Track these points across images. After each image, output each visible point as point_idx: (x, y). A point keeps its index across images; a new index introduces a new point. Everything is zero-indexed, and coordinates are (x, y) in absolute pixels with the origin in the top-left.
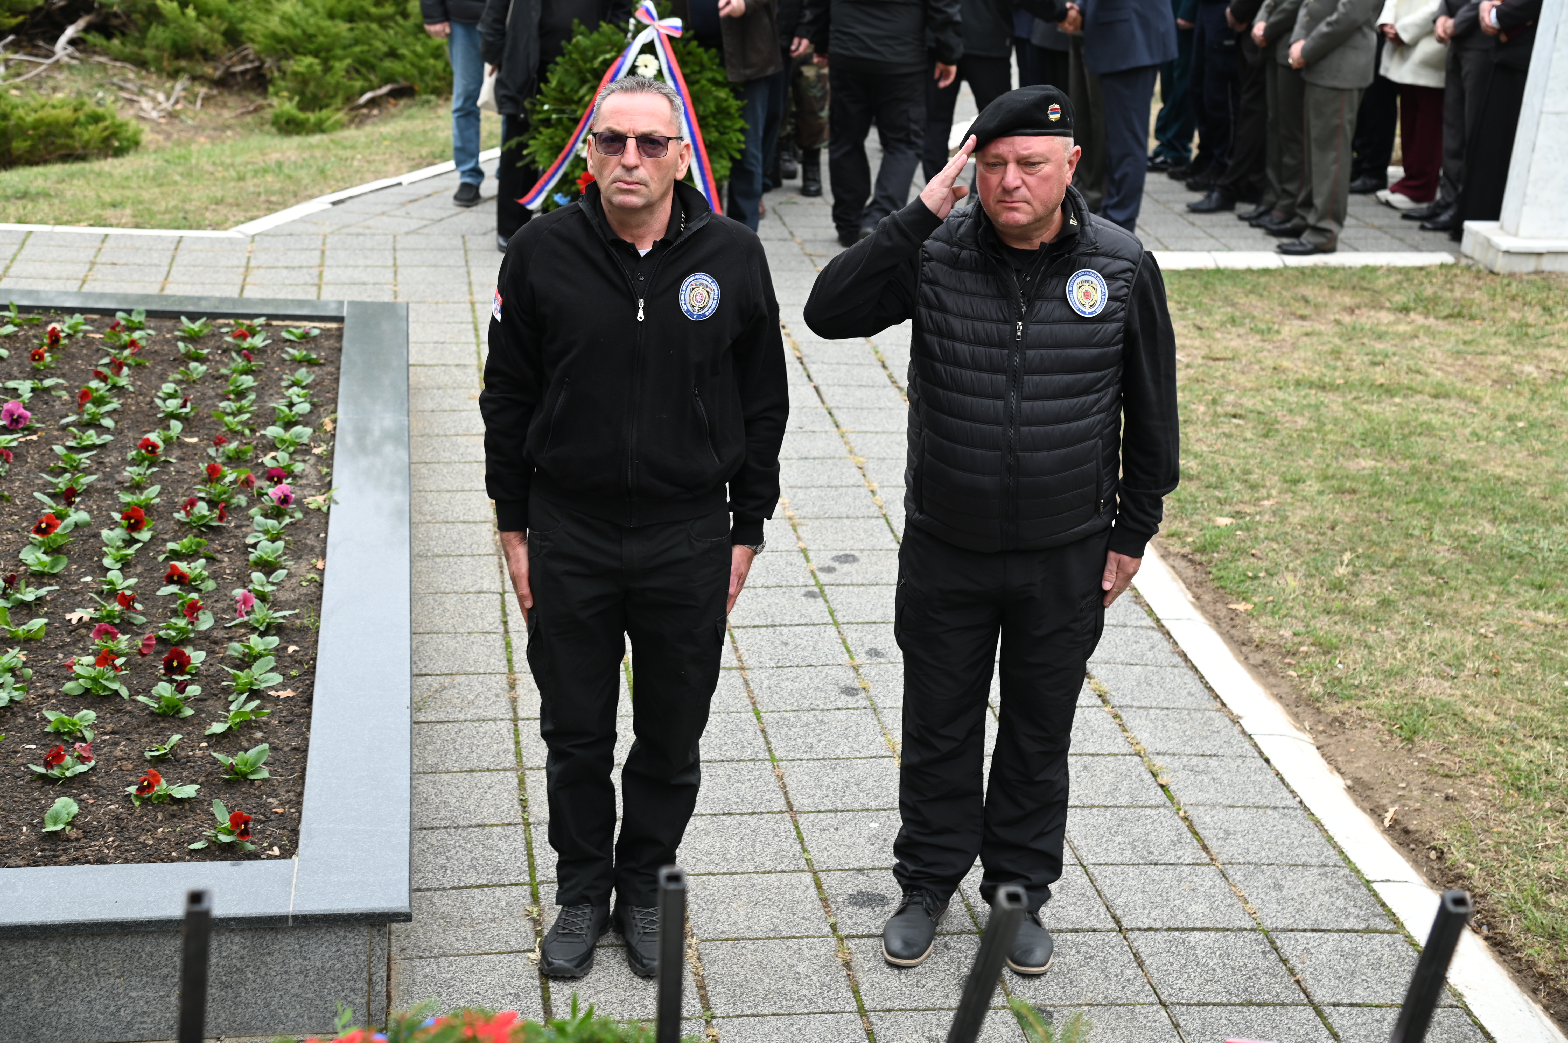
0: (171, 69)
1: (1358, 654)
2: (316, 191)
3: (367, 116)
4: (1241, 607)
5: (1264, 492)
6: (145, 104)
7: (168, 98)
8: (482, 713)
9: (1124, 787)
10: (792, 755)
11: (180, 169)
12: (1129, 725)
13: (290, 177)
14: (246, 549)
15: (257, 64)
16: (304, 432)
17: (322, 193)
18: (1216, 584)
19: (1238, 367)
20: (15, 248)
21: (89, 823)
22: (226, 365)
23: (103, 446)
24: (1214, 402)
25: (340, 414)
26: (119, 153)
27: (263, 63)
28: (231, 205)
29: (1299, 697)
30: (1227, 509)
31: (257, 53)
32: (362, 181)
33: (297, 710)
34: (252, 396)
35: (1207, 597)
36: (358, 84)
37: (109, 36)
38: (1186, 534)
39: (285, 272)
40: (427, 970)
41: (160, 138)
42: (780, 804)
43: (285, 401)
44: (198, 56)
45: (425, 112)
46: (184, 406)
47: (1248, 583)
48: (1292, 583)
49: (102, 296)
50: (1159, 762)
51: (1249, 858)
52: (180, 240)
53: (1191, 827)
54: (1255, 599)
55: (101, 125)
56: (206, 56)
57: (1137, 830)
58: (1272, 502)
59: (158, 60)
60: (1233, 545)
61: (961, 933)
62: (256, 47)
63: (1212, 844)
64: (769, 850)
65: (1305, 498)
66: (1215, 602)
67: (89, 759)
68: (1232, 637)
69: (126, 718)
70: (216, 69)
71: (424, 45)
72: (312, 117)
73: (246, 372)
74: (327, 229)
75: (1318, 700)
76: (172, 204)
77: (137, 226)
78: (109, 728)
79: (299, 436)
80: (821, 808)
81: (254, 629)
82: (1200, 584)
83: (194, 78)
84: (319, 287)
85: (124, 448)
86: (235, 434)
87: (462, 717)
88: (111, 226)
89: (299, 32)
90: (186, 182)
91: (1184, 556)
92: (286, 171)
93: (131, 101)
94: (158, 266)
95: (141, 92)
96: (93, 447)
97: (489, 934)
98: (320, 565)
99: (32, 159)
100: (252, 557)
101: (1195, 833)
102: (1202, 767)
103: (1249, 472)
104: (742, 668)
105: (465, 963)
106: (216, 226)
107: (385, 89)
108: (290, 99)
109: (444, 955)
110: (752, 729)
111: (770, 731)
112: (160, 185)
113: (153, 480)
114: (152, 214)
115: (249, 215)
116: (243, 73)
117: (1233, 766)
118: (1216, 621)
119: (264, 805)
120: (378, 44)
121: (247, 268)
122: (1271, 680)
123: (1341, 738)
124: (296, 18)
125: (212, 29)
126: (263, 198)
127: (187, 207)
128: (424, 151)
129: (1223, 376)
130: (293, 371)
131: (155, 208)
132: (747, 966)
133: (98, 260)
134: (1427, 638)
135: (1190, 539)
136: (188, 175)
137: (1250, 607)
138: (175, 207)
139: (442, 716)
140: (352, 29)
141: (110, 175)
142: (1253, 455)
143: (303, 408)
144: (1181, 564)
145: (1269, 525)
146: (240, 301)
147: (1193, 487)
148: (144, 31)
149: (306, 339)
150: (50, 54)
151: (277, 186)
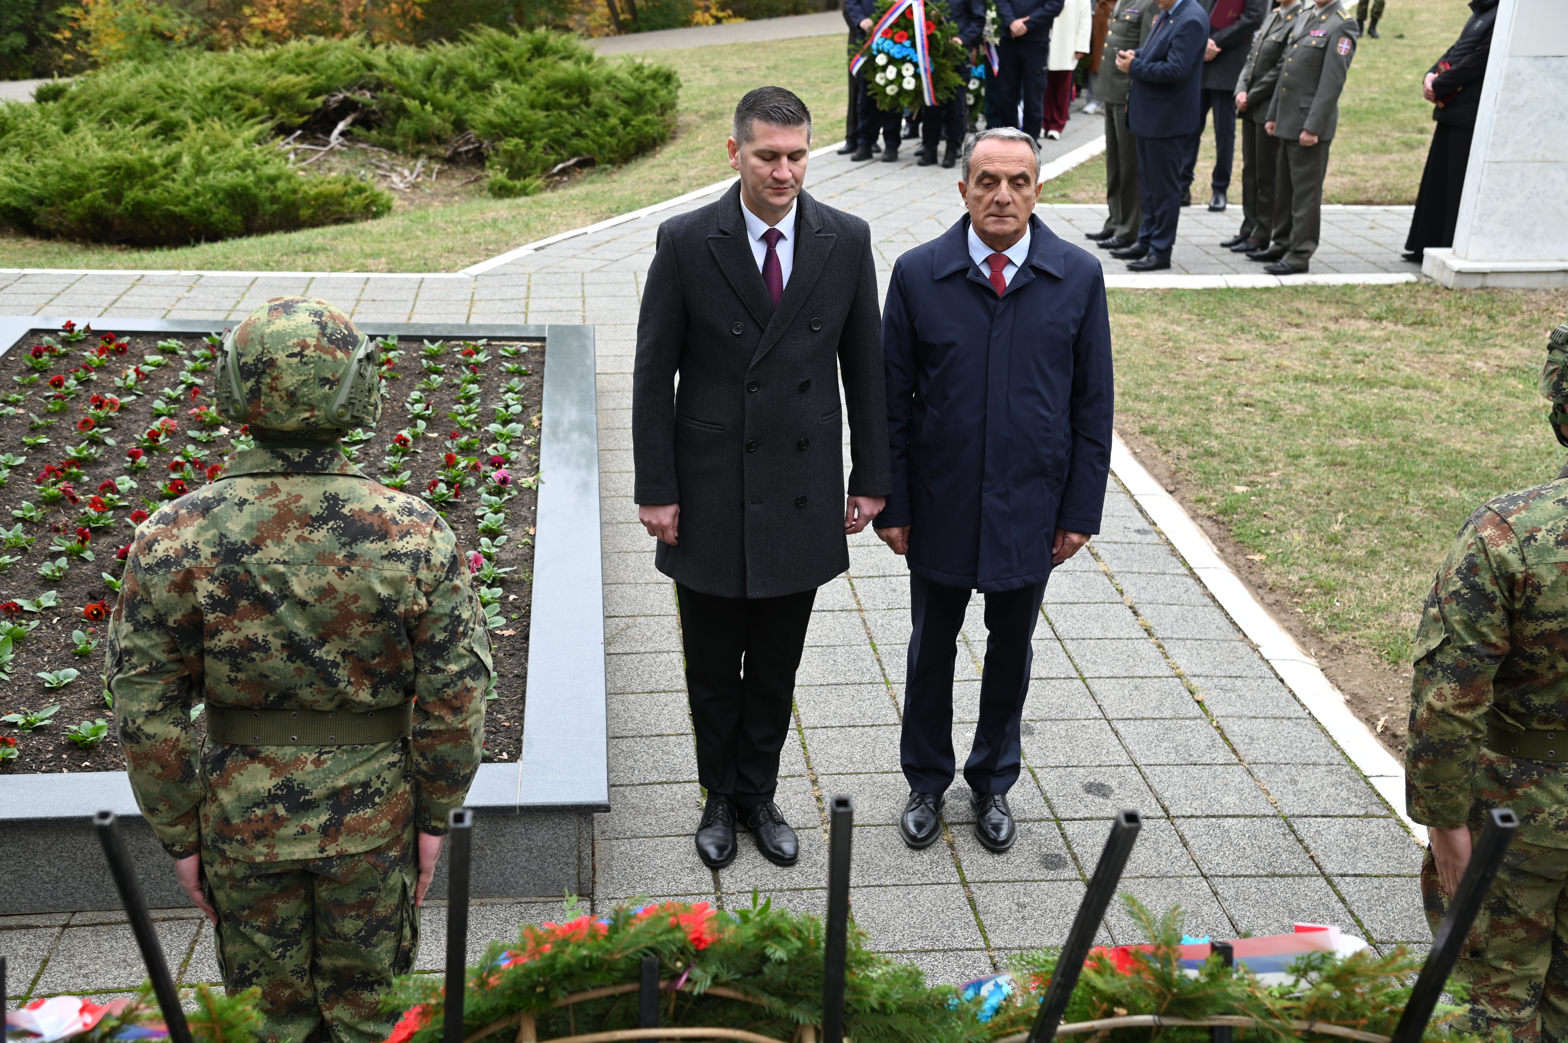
0: (414, 151)
1: (1353, 594)
2: (522, 240)
3: (559, 182)
4: (1257, 557)
5: (1272, 465)
6: (395, 178)
7: (412, 173)
8: (658, 647)
9: (1168, 703)
11: (421, 227)
12: (1170, 653)
13: (502, 230)
14: (476, 519)
15: (477, 145)
16: (517, 428)
17: (527, 242)
18: (1236, 539)
19: (1248, 366)
22: (458, 376)
23: (367, 441)
24: (1230, 394)
25: (544, 413)
26: (376, 216)
27: (481, 144)
28: (459, 253)
29: (1306, 629)
30: (1243, 479)
31: (477, 136)
32: (557, 232)
33: (517, 646)
34: (478, 401)
35: (1229, 550)
36: (553, 158)
38: (1211, 500)
39: (500, 304)
40: (623, 848)
41: (406, 203)
42: (894, 718)
43: (502, 404)
44: (434, 141)
45: (603, 177)
46: (427, 409)
47: (1262, 538)
48: (1297, 537)
50: (1195, 682)
51: (1270, 759)
52: (422, 281)
53: (1222, 734)
54: (1268, 551)
55: (364, 195)
56: (440, 140)
57: (1180, 738)
58: (1278, 473)
59: (404, 145)
60: (1249, 508)
61: (1041, 820)
62: (477, 132)
63: (1240, 748)
64: (886, 755)
65: (1305, 470)
66: (1236, 554)
68: (1250, 582)
70: (446, 150)
71: (602, 126)
72: (518, 184)
73: (473, 382)
74: (532, 270)
75: (1321, 632)
76: (415, 253)
77: (390, 271)
79: (513, 431)
81: (483, 582)
82: (1223, 540)
83: (431, 157)
84: (526, 314)
85: (383, 442)
86: (466, 430)
87: (642, 650)
88: (371, 271)
89: (508, 119)
90: (425, 236)
91: (1210, 518)
92: (500, 225)
93: (385, 176)
94: (406, 301)
95: (392, 169)
96: (361, 441)
97: (670, 821)
98: (532, 532)
99: (314, 223)
100: (480, 526)
101: (1226, 740)
102: (1230, 686)
103: (1260, 450)
104: (860, 610)
105: (651, 843)
106: (448, 270)
107: (572, 161)
108: (502, 171)
109: (635, 837)
110: (870, 658)
111: (884, 660)
112: (407, 239)
113: (405, 466)
114: (401, 262)
115: (473, 260)
116: (467, 152)
117: (1255, 685)
118: (1237, 569)
119: (495, 720)
120: (567, 127)
121: (472, 301)
122: (1283, 615)
123: (1341, 661)
124: (506, 110)
125: (444, 120)
126: (483, 247)
127: (427, 255)
128: (604, 208)
129: (1236, 373)
130: (508, 380)
131: (403, 257)
132: (872, 846)
133: (362, 297)
134: (1406, 580)
135: (1214, 504)
136: (426, 231)
137: (1264, 557)
138: (418, 256)
139: (627, 649)
140: (547, 116)
141: (370, 233)
142: (1262, 436)
143: (517, 409)
144: (1208, 524)
145: (1277, 492)
146: (467, 326)
147: (1215, 462)
148: (394, 123)
149: (517, 355)
150: (326, 143)
151: (493, 238)
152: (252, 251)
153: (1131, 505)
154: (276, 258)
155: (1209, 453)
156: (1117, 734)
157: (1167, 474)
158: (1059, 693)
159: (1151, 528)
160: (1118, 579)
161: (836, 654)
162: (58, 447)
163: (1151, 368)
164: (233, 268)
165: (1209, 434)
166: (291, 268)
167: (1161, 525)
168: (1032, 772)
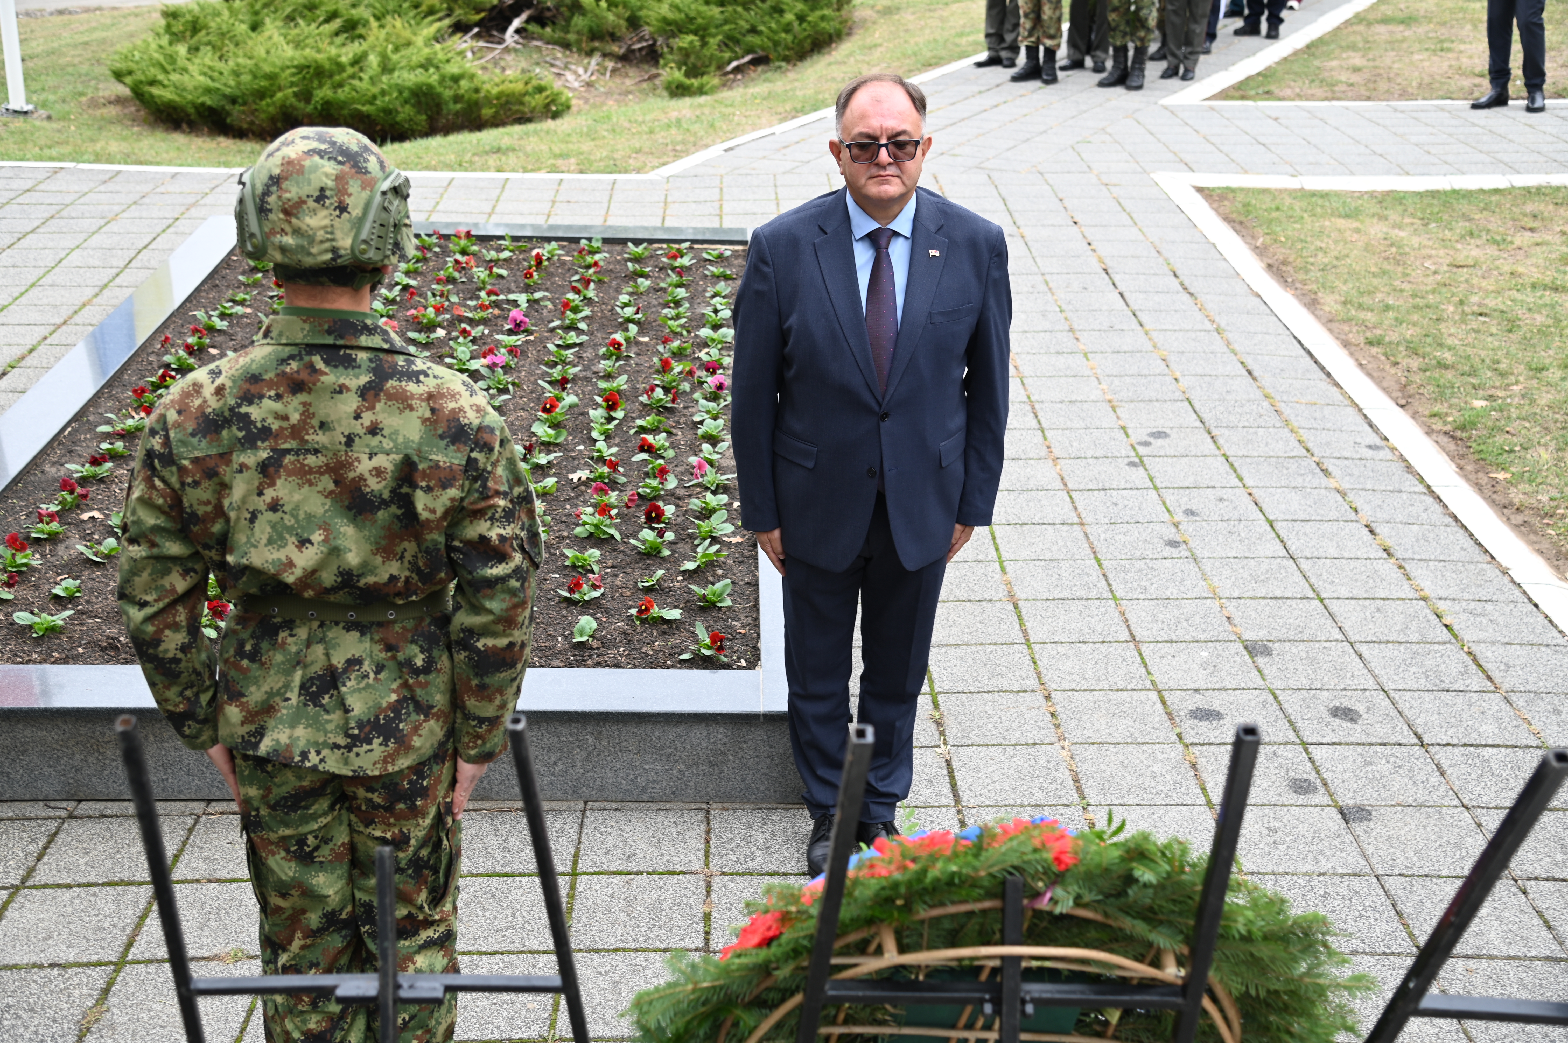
0: (587, 49)
2: (710, 141)
3: (735, 81)
4: (1501, 476)
5: (1512, 379)
6: (570, 77)
7: (586, 71)
9: (1414, 626)
10: (1130, 596)
11: (605, 126)
12: (1412, 575)
13: (688, 131)
14: (695, 425)
15: (650, 42)
17: (715, 142)
18: (1477, 456)
19: (1479, 273)
20: (498, 191)
21: (605, 636)
22: (664, 280)
23: (581, 344)
24: (1461, 302)
26: (557, 115)
27: (655, 41)
28: (646, 153)
29: (1559, 552)
30: (1481, 393)
31: (651, 34)
32: (744, 132)
33: (746, 553)
34: (687, 305)
35: (1469, 468)
36: (727, 55)
37: (543, 26)
38: (1447, 414)
39: (694, 206)
42: (1124, 635)
43: (711, 308)
45: (779, 75)
46: (637, 313)
47: (1505, 455)
48: (1545, 455)
49: (569, 228)
50: (1442, 605)
51: (1527, 687)
52: (614, 183)
53: (1475, 660)
54: (1513, 470)
55: (544, 94)
56: (613, 37)
57: (1429, 663)
58: (1520, 387)
59: (578, 42)
60: (1490, 424)
62: (651, 29)
63: (1495, 675)
64: (1120, 672)
65: (1549, 384)
66: (1477, 472)
67: (600, 587)
68: (1494, 501)
69: (621, 556)
70: (620, 47)
71: (777, 22)
72: (696, 82)
73: (680, 286)
74: (723, 172)
76: (605, 153)
77: (581, 172)
79: (724, 336)
80: (1159, 639)
81: (708, 489)
82: (1462, 456)
83: (604, 55)
84: (721, 217)
85: (597, 346)
86: (677, 334)
88: (562, 172)
90: (611, 136)
91: (1446, 433)
92: (685, 126)
94: (600, 202)
95: (566, 67)
96: (574, 345)
99: (497, 122)
100: (700, 432)
101: (1479, 666)
102: (1479, 611)
103: (1498, 362)
104: (1082, 524)
106: (638, 171)
107: (747, 59)
108: (678, 69)
110: (1095, 573)
111: (1110, 576)
112: (593, 139)
113: (621, 370)
114: (591, 163)
115: (661, 160)
116: (641, 50)
117: (1507, 609)
118: (1479, 487)
119: (731, 627)
120: (742, 23)
121: (666, 203)
122: (1532, 537)
125: (618, 16)
126: (670, 147)
127: (615, 155)
128: (788, 108)
129: (1467, 281)
130: (714, 285)
131: (592, 158)
132: (1112, 765)
133: (557, 199)
135: (1450, 419)
136: (614, 131)
137: (1508, 476)
138: (607, 157)
141: (557, 133)
142: (1500, 348)
144: (1445, 440)
145: (1519, 407)
146: (663, 229)
147: (1449, 375)
148: (568, 20)
149: (720, 259)
150: (501, 41)
151: (680, 138)
152: (442, 150)
153: (1360, 419)
154: (467, 157)
155: (1442, 365)
156: (1360, 657)
157: (1397, 387)
158: (1296, 613)
159: (1384, 443)
160: (1351, 496)
161: (1060, 568)
163: (1374, 275)
164: (428, 168)
165: (1441, 345)
166: (485, 168)
167: (1393, 441)
168: (1273, 694)
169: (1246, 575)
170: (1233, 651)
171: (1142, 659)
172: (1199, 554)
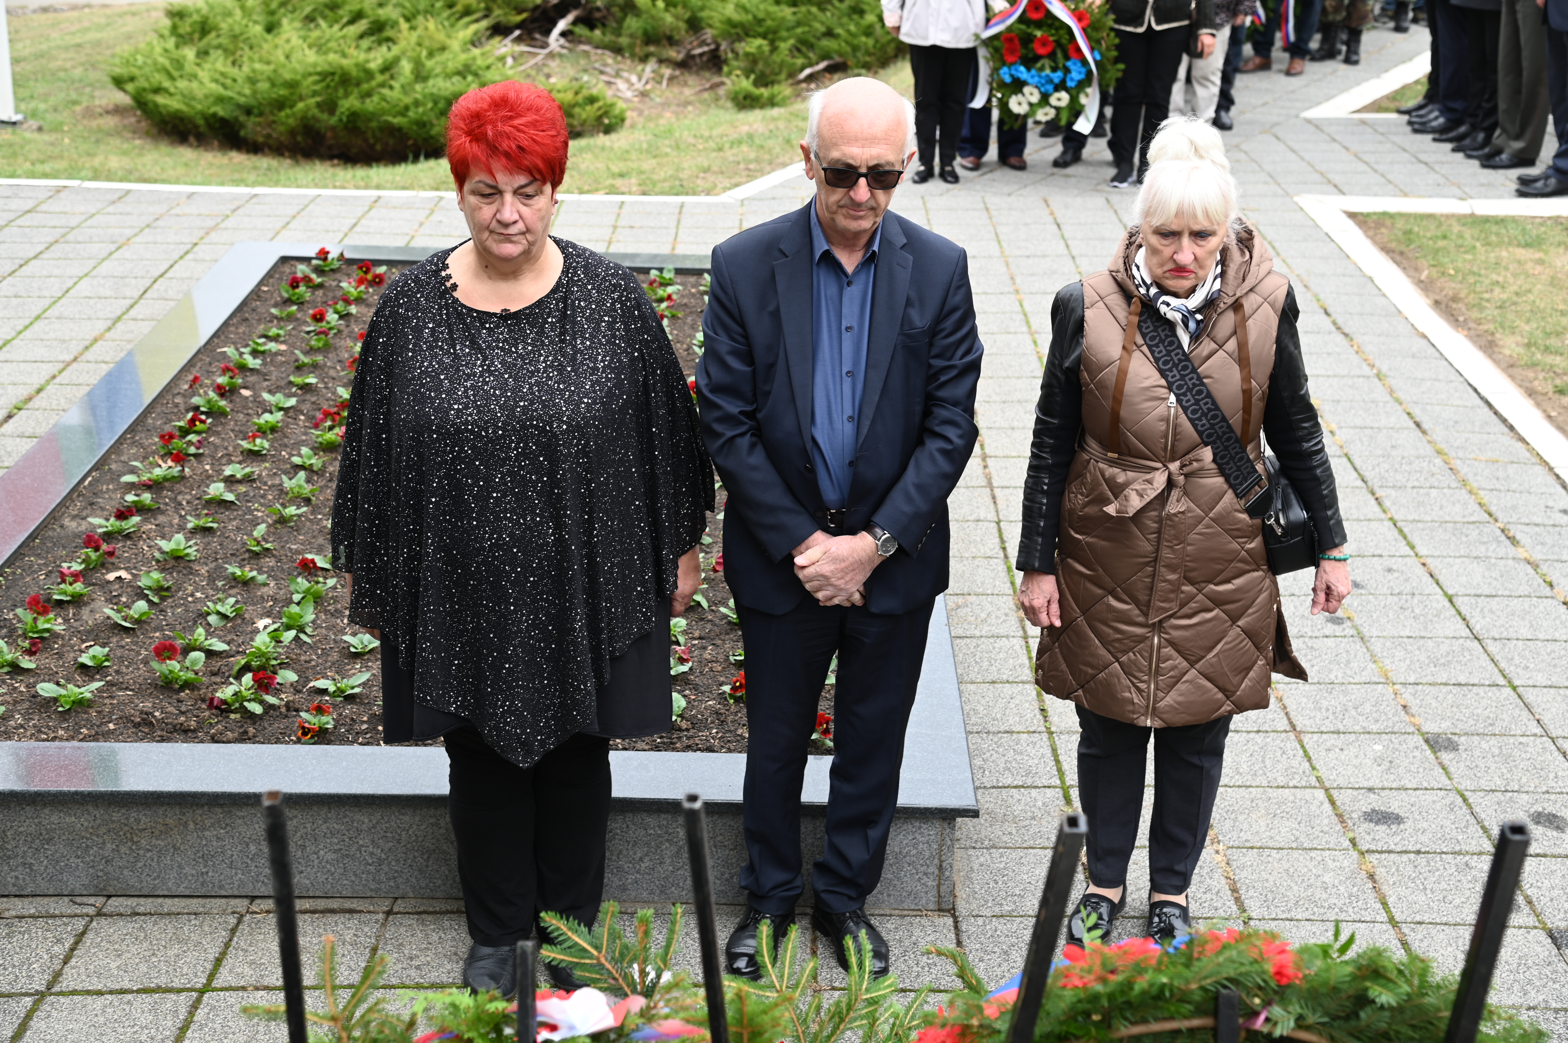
0: (642, 54)
2: (784, 159)
6: (621, 85)
7: (640, 79)
8: (995, 631)
11: (667, 142)
13: (762, 147)
15: (713, 47)
21: (695, 716)
26: (608, 130)
27: (719, 46)
28: (715, 173)
31: (714, 37)
36: (800, 61)
37: (592, 27)
40: (982, 859)
41: (638, 114)
42: (1283, 724)
44: (665, 42)
49: (636, 256)
52: (682, 206)
55: (596, 105)
56: (671, 41)
59: (632, 46)
62: (715, 32)
64: (1279, 766)
67: (687, 661)
69: (709, 626)
70: (678, 52)
71: (857, 24)
72: (766, 93)
76: (670, 173)
77: (644, 193)
78: (697, 634)
80: (1323, 729)
83: (661, 61)
87: (977, 633)
88: (623, 193)
89: (750, 17)
90: (675, 153)
92: (757, 142)
93: (609, 83)
94: (667, 228)
95: (617, 75)
97: (1032, 831)
105: (1015, 854)
106: (708, 193)
107: (822, 65)
108: (745, 77)
109: (994, 847)
112: (655, 157)
114: (654, 184)
115: (734, 181)
116: (702, 55)
120: (817, 25)
124: (748, 6)
125: (677, 17)
126: (742, 166)
127: (681, 175)
131: (655, 177)
132: (1275, 873)
133: (619, 224)
136: (677, 147)
138: (672, 177)
139: (960, 632)
140: (794, 13)
141: (612, 149)
148: (620, 22)
150: (545, 45)
151: (753, 155)
156: (1564, 754)
158: (1484, 702)
160: (1545, 569)
162: (327, 388)
168: (1462, 796)
169: (1423, 658)
170: (1411, 745)
171: (1305, 751)
172: (1366, 631)
